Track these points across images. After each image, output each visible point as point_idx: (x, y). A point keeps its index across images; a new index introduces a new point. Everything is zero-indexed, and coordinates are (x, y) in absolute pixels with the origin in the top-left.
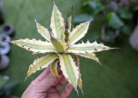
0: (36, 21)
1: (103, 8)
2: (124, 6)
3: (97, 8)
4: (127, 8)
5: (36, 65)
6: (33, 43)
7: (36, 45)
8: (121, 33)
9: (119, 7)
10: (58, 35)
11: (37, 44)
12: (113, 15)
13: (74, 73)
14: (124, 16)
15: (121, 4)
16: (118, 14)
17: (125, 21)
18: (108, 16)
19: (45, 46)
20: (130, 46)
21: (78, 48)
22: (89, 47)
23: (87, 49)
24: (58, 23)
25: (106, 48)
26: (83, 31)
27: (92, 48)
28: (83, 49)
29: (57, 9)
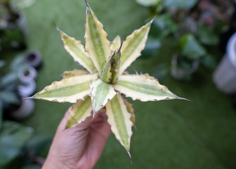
5: (74, 116)
6: (64, 86)
7: (69, 87)
10: (100, 60)
11: (70, 85)
19: (83, 84)
21: (131, 85)
22: (146, 87)
23: (144, 89)
24: (96, 41)
25: (170, 98)
26: (138, 45)
27: (151, 91)
28: (138, 88)
29: (93, 15)
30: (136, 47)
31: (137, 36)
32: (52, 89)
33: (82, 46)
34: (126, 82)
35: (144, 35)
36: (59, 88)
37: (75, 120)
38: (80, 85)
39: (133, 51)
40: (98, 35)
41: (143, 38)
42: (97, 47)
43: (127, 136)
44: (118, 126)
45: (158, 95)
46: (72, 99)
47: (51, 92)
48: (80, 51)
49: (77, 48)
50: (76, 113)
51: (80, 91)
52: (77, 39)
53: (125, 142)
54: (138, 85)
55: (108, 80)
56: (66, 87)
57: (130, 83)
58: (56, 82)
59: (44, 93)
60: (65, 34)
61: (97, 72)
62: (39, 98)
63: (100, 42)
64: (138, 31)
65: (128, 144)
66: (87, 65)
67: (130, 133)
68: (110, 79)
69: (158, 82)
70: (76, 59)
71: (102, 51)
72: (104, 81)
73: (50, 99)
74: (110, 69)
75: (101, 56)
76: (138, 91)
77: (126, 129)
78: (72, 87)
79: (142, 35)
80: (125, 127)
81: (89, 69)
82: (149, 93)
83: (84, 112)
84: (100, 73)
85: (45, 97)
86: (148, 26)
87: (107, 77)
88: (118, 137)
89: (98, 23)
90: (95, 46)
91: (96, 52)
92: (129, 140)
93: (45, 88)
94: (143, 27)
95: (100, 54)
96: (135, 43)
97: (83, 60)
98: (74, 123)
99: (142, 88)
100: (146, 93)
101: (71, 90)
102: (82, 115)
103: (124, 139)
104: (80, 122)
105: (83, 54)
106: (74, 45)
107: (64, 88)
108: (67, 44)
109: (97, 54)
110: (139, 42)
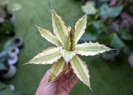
0: (36, 26)
2: (125, 27)
3: (100, 29)
4: (128, 29)
5: (53, 72)
6: (45, 55)
7: (47, 55)
9: (120, 28)
10: (63, 38)
11: (48, 54)
12: (115, 36)
13: (84, 73)
14: (125, 37)
15: (122, 26)
16: (119, 36)
17: (125, 42)
18: (110, 36)
19: (55, 53)
20: (129, 65)
21: (83, 49)
22: (92, 48)
23: (91, 49)
24: (59, 27)
25: (108, 50)
26: (82, 27)
27: (96, 49)
28: (87, 49)
29: (55, 13)
30: (81, 28)
31: (81, 22)
32: (38, 58)
33: (51, 33)
34: (80, 48)
35: (85, 21)
36: (42, 56)
37: (54, 75)
38: (54, 53)
39: (80, 31)
40: (59, 24)
41: (84, 22)
42: (60, 31)
43: (87, 78)
44: (80, 74)
45: (100, 50)
46: (50, 62)
47: (38, 59)
48: (50, 36)
49: (48, 35)
51: (55, 57)
52: (47, 30)
53: (86, 82)
54: (87, 48)
55: (69, 49)
56: (46, 56)
57: (82, 48)
58: (40, 53)
59: (34, 60)
60: (40, 28)
61: (62, 45)
62: (31, 63)
63: (61, 27)
64: (81, 19)
65: (88, 83)
66: (56, 43)
67: (88, 76)
69: (98, 44)
70: (49, 40)
71: (63, 32)
72: (67, 50)
73: (38, 63)
74: (70, 40)
75: (63, 36)
76: (88, 51)
77: (85, 75)
78: (49, 55)
79: (83, 21)
80: (84, 74)
81: (57, 45)
82: (95, 51)
83: (58, 70)
84: (64, 46)
85: (35, 62)
86: (86, 15)
87: (69, 46)
88: (81, 80)
89: (59, 17)
90: (58, 30)
92: (89, 80)
93: (35, 57)
94: (83, 16)
95: (62, 34)
96: (81, 26)
97: (53, 41)
98: (54, 77)
99: (90, 49)
101: (49, 57)
102: (57, 71)
103: (86, 81)
104: (57, 75)
105: (52, 37)
106: (46, 33)
107: (45, 56)
108: (42, 33)
109: (61, 35)
110: (83, 25)
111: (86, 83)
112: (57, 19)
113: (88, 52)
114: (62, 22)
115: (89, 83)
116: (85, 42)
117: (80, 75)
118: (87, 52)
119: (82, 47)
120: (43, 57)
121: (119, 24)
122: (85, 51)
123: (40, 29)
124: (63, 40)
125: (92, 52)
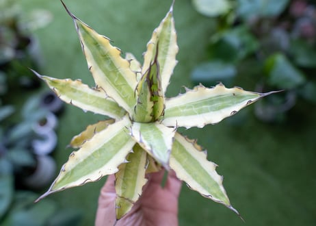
1: (255, 45)
2: (303, 38)
4: (310, 42)
7: (96, 152)
8: (300, 99)
9: (291, 41)
10: (123, 94)
11: (97, 149)
14: (304, 60)
15: (296, 34)
19: (115, 138)
21: (185, 110)
22: (210, 101)
23: (208, 106)
24: (107, 66)
25: (252, 100)
26: (167, 49)
27: (220, 104)
28: (197, 108)
29: (88, 29)
30: (165, 54)
31: (160, 38)
32: (73, 167)
33: (86, 86)
34: (176, 109)
35: (170, 32)
36: (82, 160)
37: (127, 199)
38: (111, 142)
40: (106, 57)
41: (169, 36)
42: (112, 75)
43: (217, 184)
44: (195, 177)
45: (233, 104)
46: (110, 169)
47: (73, 171)
48: (85, 95)
49: (80, 92)
50: (123, 188)
51: (116, 152)
52: (74, 80)
53: (218, 195)
54: (196, 105)
55: (148, 118)
56: (93, 155)
57: (183, 107)
59: (63, 179)
60: (52, 79)
61: (126, 113)
62: (60, 188)
63: (112, 65)
64: (158, 30)
65: (222, 195)
66: (106, 110)
67: (218, 178)
68: (151, 115)
69: (224, 87)
70: (86, 108)
71: (121, 78)
72: (142, 122)
73: (78, 183)
74: (149, 96)
75: (123, 87)
76: (200, 112)
77: (209, 176)
78: (100, 150)
79: (166, 33)
80: (206, 174)
81: (111, 116)
82: (219, 109)
83: (134, 181)
84: (131, 113)
85: (68, 183)
86: (170, 16)
87: (147, 112)
88: (204, 192)
89: (100, 37)
90: (107, 73)
91: (113, 83)
92: (222, 188)
93: (63, 168)
94: (164, 20)
95: (120, 83)
97: (98, 107)
98: (128, 205)
99: (204, 107)
100: (214, 111)
101: (102, 155)
102: (134, 187)
103: (215, 191)
104: (136, 198)
105: (92, 97)
106: (72, 89)
107: (89, 157)
108: (61, 91)
109: (116, 86)
110: (168, 45)
111: (216, 197)
112: (97, 44)
113: (201, 115)
114: (113, 50)
115: (226, 196)
116: (186, 88)
117: (196, 180)
118: (198, 115)
119: (183, 104)
120: (85, 161)
121: (289, 30)
122: (193, 113)
123: (53, 82)
124: (126, 98)
125: (212, 112)
